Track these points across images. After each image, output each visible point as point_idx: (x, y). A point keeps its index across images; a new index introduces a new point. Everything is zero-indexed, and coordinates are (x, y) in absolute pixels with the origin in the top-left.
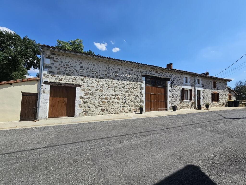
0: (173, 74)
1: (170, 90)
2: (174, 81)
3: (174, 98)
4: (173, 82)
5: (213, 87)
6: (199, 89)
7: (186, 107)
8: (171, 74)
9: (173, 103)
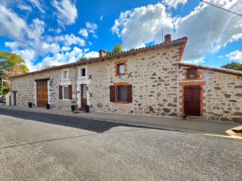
0: (52, 73)
1: (50, 89)
2: (53, 79)
3: (54, 97)
4: (52, 81)
5: (115, 74)
6: (83, 83)
7: (65, 106)
8: (51, 73)
9: (53, 101)
